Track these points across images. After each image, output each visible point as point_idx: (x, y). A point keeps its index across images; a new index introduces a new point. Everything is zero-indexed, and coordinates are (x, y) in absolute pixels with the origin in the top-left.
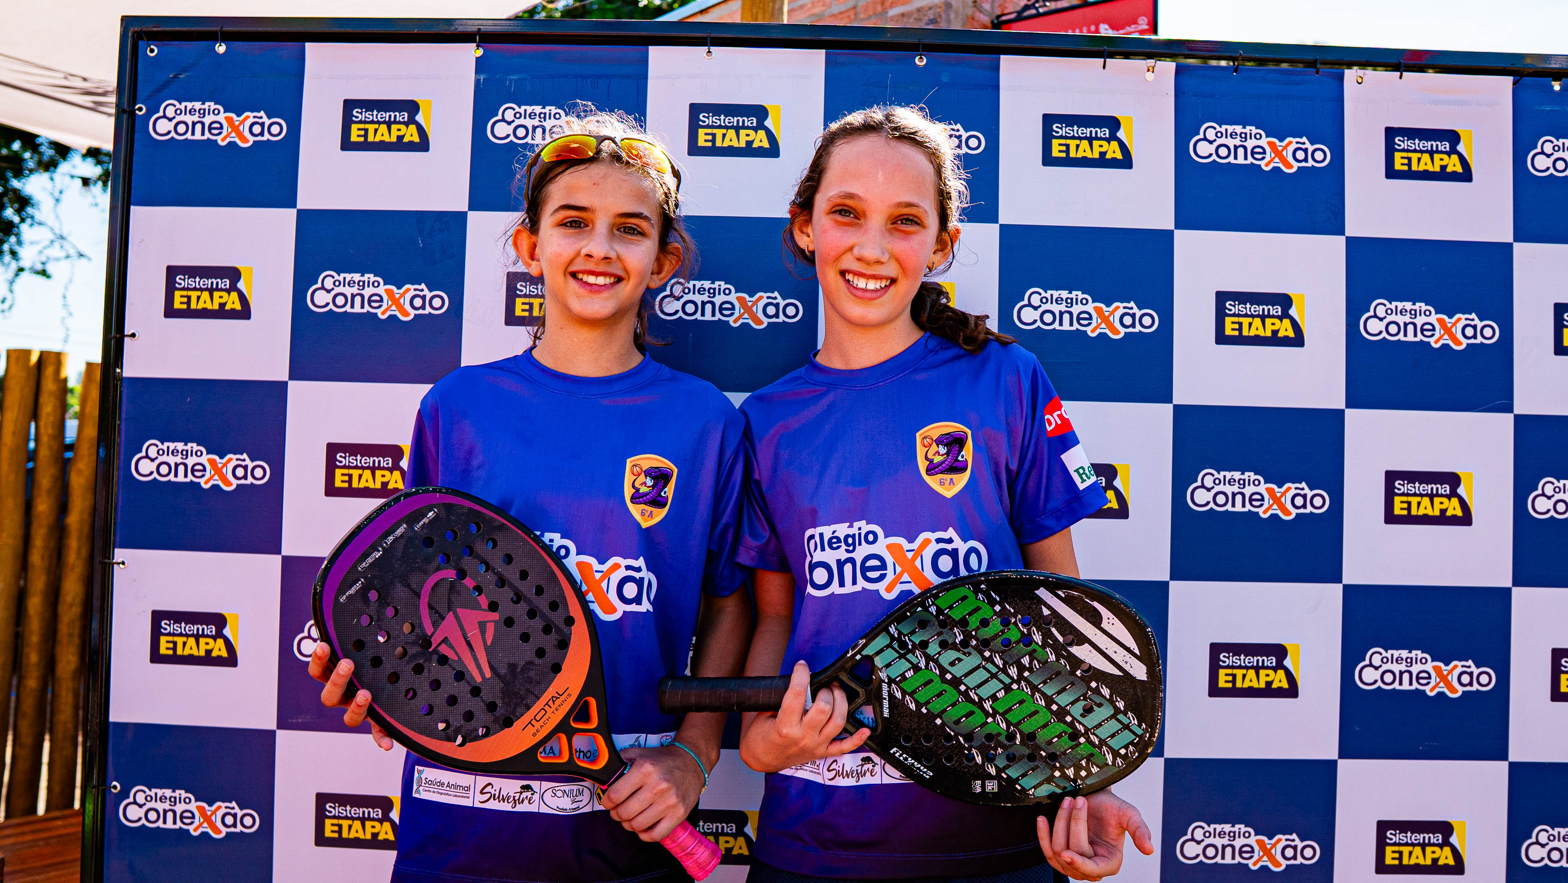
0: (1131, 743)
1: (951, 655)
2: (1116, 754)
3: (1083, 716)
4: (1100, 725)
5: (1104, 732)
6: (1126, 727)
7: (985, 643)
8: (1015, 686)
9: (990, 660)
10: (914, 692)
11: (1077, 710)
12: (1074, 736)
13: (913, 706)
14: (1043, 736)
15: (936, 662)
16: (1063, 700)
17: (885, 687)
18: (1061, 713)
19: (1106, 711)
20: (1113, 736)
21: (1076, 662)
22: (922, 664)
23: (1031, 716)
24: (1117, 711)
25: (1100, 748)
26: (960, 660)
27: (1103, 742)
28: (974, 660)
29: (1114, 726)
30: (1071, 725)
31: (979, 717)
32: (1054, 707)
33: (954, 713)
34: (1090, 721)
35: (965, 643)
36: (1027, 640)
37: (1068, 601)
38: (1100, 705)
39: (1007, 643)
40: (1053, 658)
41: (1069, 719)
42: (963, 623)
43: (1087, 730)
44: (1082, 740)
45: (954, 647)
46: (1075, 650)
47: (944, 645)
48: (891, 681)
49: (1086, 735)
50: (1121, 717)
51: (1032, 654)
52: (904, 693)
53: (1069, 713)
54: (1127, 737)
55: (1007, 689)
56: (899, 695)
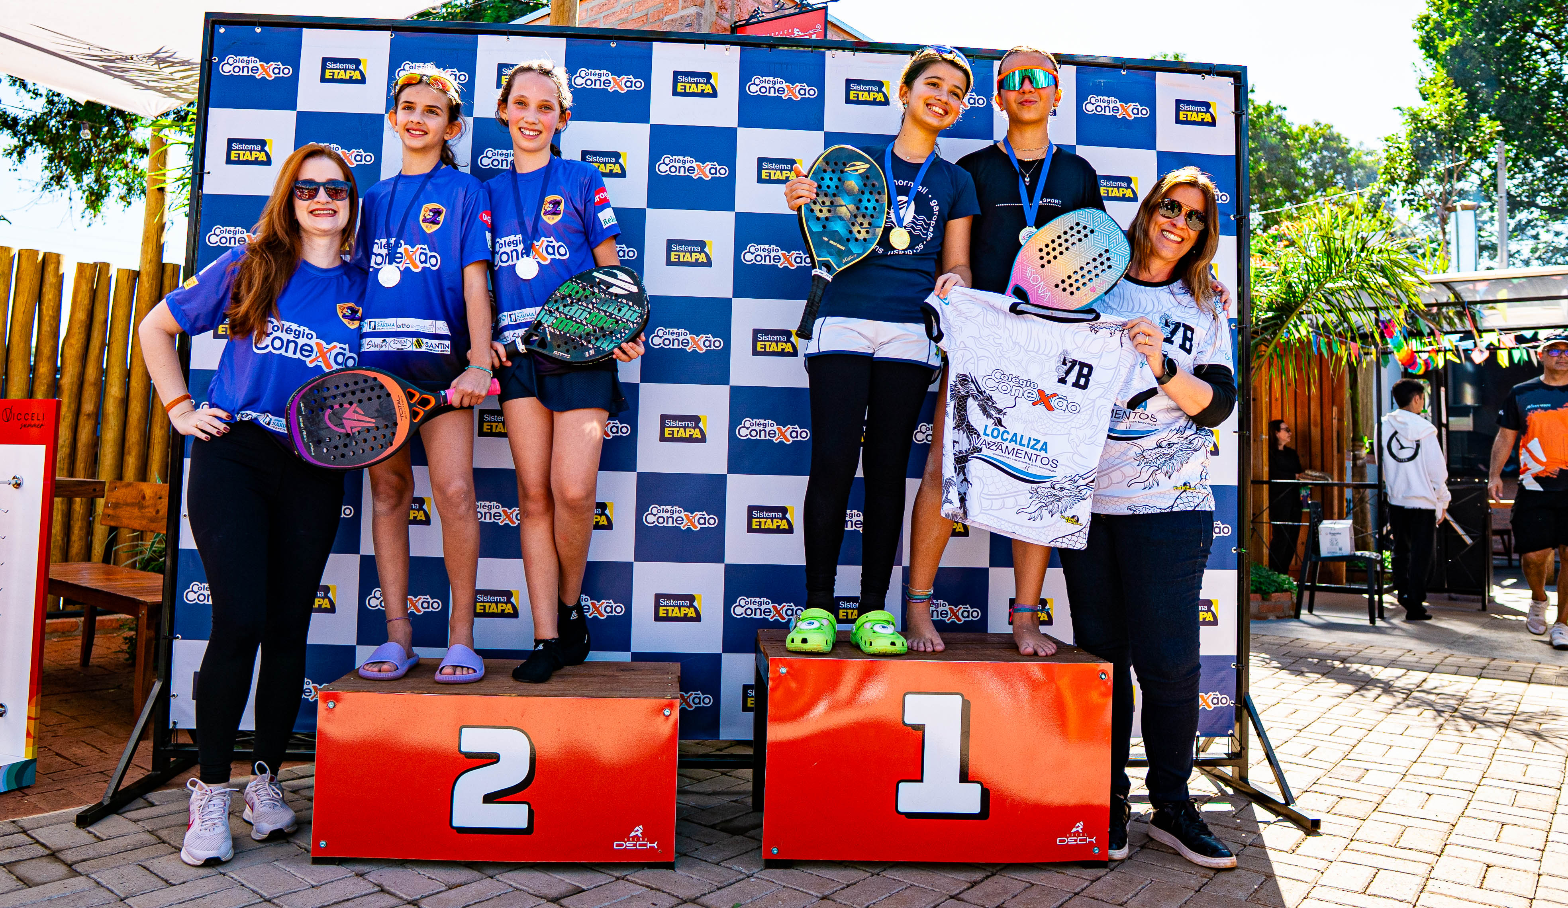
1: (568, 308)
6: (635, 311)
7: (579, 300)
16: (610, 310)
18: (611, 314)
21: (611, 294)
24: (630, 306)
28: (576, 307)
29: (630, 312)
34: (621, 314)
35: (572, 303)
36: (593, 293)
37: (605, 273)
39: (586, 297)
40: (603, 296)
42: (570, 296)
45: (568, 305)
46: (610, 290)
51: (596, 298)
54: (636, 315)
55: (590, 313)
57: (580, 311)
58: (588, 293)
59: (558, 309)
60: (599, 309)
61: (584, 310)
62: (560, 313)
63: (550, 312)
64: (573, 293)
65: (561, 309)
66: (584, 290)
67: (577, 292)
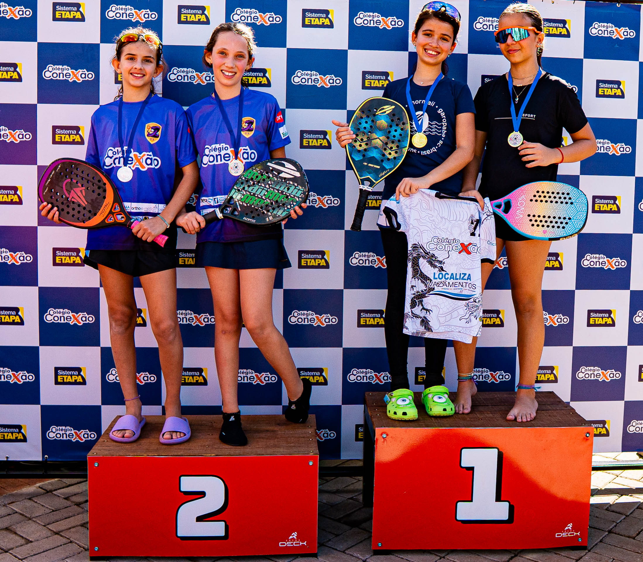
0: (302, 193)
1: (251, 188)
2: (299, 198)
3: (288, 191)
4: (292, 192)
5: (294, 193)
6: (299, 190)
7: (259, 182)
8: (269, 190)
9: (261, 186)
10: (245, 201)
11: (286, 190)
12: (287, 197)
13: (245, 205)
14: (279, 200)
15: (248, 191)
16: (282, 189)
17: (237, 202)
18: (282, 192)
19: (293, 187)
20: (296, 193)
22: (245, 193)
23: (275, 196)
24: (296, 186)
25: (294, 197)
26: (253, 188)
27: (294, 196)
28: (257, 187)
29: (296, 190)
30: (286, 194)
31: (262, 201)
32: (280, 192)
33: (256, 203)
34: (290, 192)
35: (254, 184)
36: (269, 177)
38: (291, 187)
39: (264, 180)
40: (276, 179)
41: (284, 193)
42: (252, 179)
43: (289, 194)
44: (289, 197)
47: (249, 186)
48: (238, 200)
49: (290, 196)
50: (297, 188)
51: (271, 180)
52: (242, 202)
53: (284, 192)
54: (300, 192)
55: (267, 191)
56: (241, 203)
57: (260, 190)
58: (265, 177)
59: (244, 188)
60: (274, 189)
61: (263, 189)
62: (246, 191)
63: (239, 190)
64: (254, 178)
65: (246, 188)
66: (262, 175)
67: (257, 177)
